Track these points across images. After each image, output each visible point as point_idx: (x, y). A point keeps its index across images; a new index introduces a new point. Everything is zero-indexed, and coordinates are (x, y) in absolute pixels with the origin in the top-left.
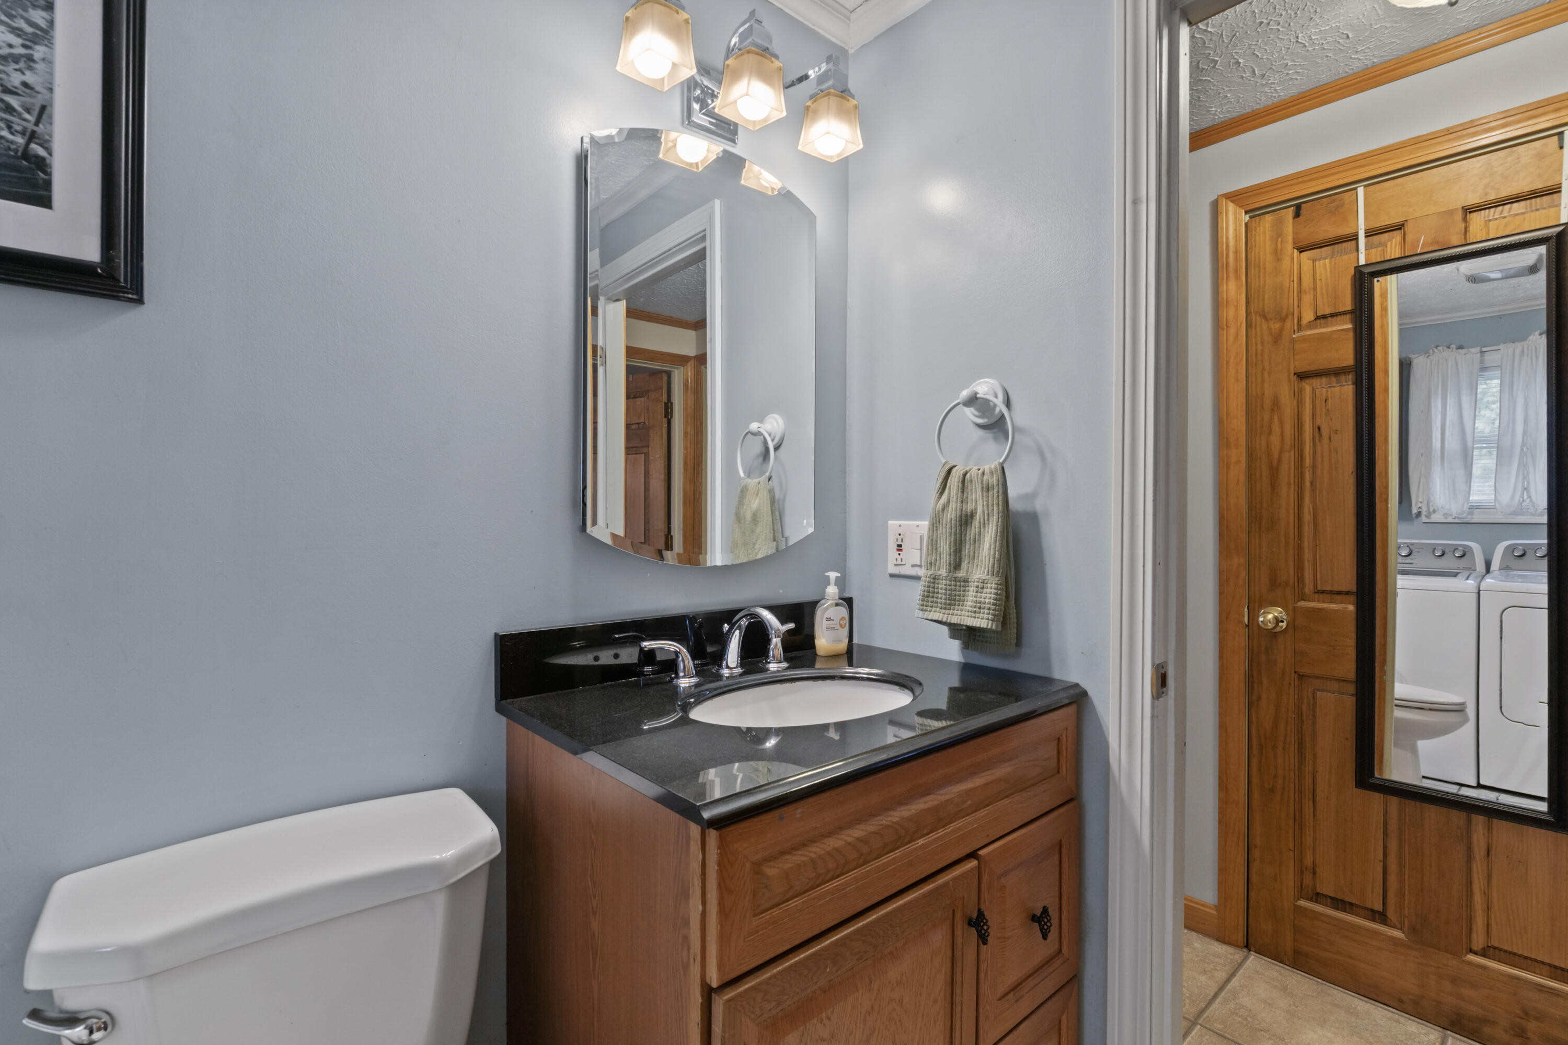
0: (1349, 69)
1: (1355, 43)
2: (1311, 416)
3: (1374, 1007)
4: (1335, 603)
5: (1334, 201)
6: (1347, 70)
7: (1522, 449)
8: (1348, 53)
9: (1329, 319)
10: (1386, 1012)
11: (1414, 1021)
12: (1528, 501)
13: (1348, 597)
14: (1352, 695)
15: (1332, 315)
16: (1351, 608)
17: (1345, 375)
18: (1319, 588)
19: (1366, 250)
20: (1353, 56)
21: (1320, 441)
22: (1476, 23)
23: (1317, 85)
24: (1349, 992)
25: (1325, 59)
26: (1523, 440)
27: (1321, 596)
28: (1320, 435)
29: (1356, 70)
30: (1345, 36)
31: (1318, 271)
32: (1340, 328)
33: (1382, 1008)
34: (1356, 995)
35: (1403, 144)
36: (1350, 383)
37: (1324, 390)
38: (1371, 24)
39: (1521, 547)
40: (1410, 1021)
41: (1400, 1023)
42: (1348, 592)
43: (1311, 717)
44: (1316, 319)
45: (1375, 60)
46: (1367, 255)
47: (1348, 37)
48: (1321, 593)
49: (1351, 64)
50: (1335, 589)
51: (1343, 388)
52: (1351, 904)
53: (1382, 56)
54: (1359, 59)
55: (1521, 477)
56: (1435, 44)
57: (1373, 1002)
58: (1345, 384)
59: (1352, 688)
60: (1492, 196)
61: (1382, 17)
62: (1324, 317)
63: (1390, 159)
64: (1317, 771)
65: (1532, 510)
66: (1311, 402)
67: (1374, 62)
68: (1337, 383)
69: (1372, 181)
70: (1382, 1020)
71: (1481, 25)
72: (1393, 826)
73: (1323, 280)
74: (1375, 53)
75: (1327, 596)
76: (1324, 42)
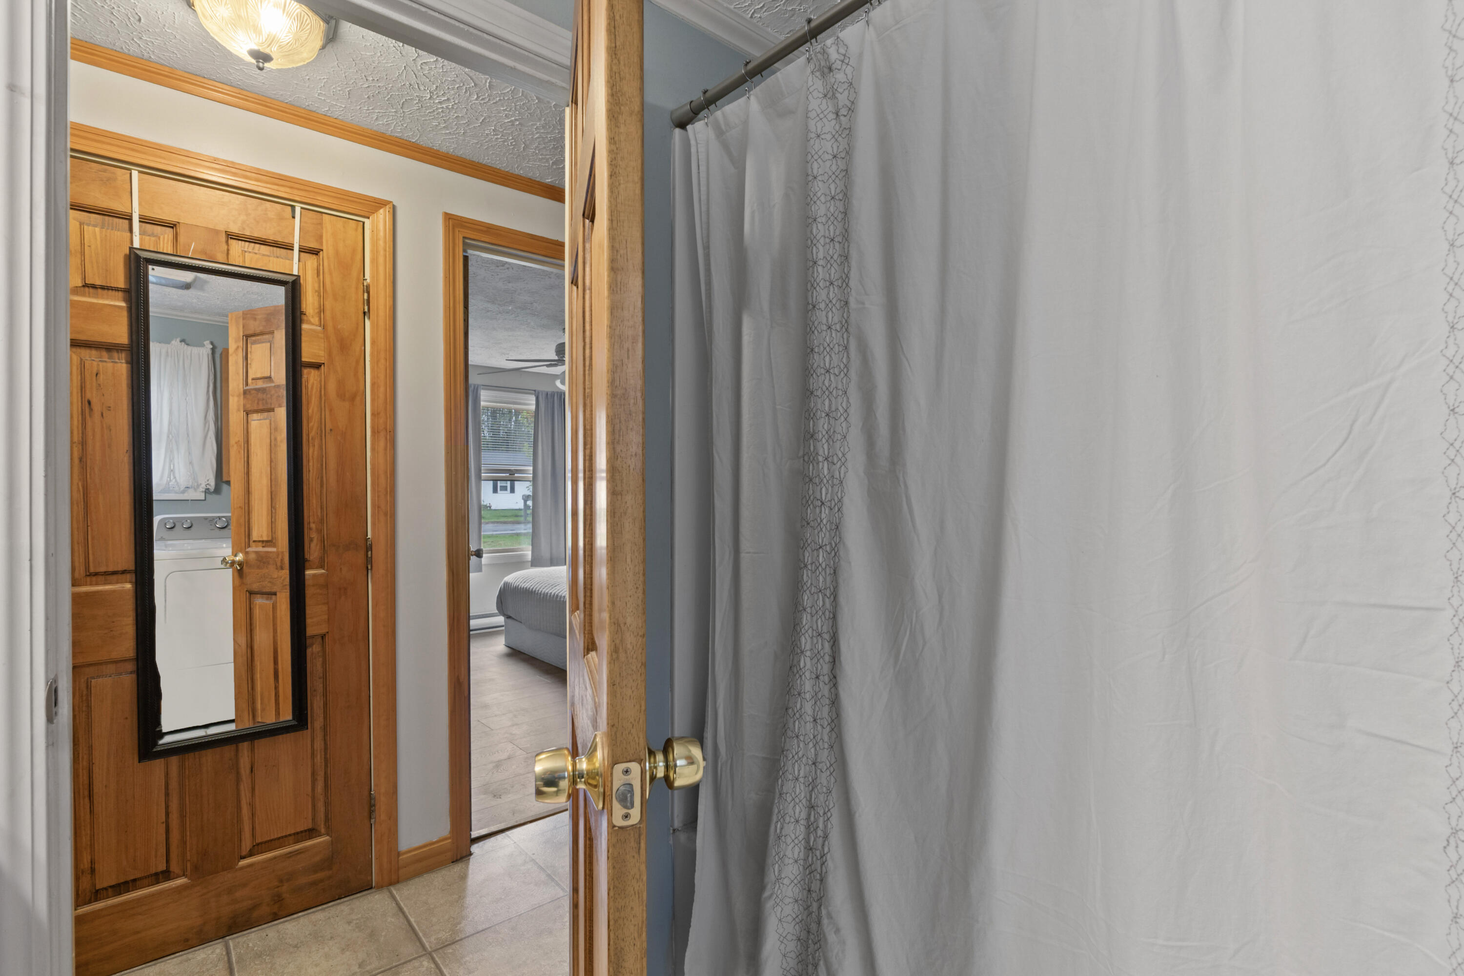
0: (126, 47)
1: (143, 30)
2: (79, 388)
3: (164, 963)
4: (110, 583)
5: (105, 171)
6: (124, 47)
7: (168, 437)
8: (132, 33)
9: (100, 291)
10: (176, 959)
11: (199, 950)
12: (174, 480)
13: (124, 576)
14: (131, 673)
15: (103, 288)
16: (128, 586)
17: (118, 352)
18: (92, 570)
19: (140, 234)
20: (135, 39)
21: (90, 416)
22: (239, 83)
23: (87, 40)
24: (137, 968)
25: (109, 23)
26: (169, 430)
27: (94, 579)
28: (91, 410)
29: (131, 52)
30: (137, 18)
31: (86, 236)
32: (112, 303)
33: (169, 959)
34: (144, 966)
35: (177, 151)
36: (124, 361)
37: (95, 363)
38: (165, 25)
39: (171, 521)
40: (197, 952)
41: (190, 960)
42: (125, 570)
43: (84, 709)
44: (83, 286)
45: (152, 57)
46: (141, 240)
47: (140, 20)
48: (94, 575)
49: (129, 44)
50: (111, 569)
51: (116, 365)
52: (134, 880)
53: (159, 57)
54: (139, 46)
55: (168, 460)
56: (204, 77)
57: (160, 960)
58: (118, 361)
59: (131, 666)
60: (248, 233)
61: (176, 26)
62: (94, 287)
63: (164, 158)
64: (93, 764)
65: (177, 489)
66: (79, 373)
67: (150, 57)
68: (109, 358)
69: (147, 170)
70: (175, 969)
71: (241, 87)
72: (174, 784)
73: (93, 247)
74: (155, 51)
75: (101, 578)
76: (116, 8)
